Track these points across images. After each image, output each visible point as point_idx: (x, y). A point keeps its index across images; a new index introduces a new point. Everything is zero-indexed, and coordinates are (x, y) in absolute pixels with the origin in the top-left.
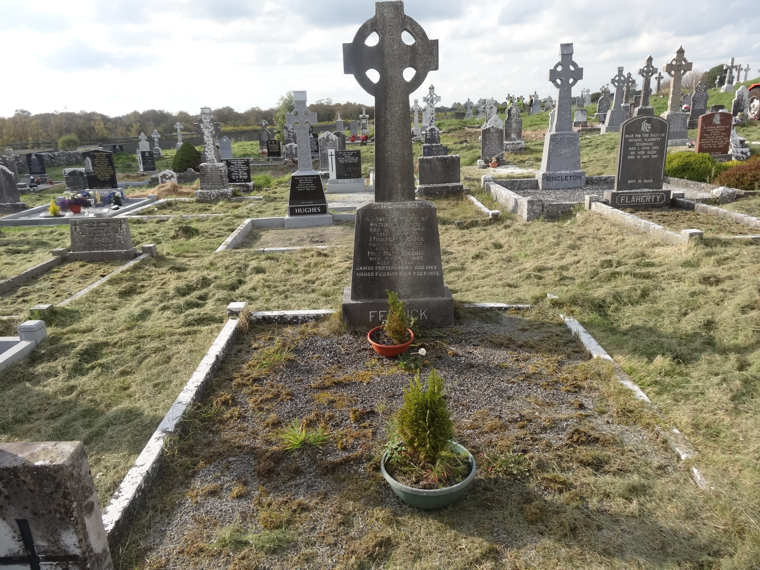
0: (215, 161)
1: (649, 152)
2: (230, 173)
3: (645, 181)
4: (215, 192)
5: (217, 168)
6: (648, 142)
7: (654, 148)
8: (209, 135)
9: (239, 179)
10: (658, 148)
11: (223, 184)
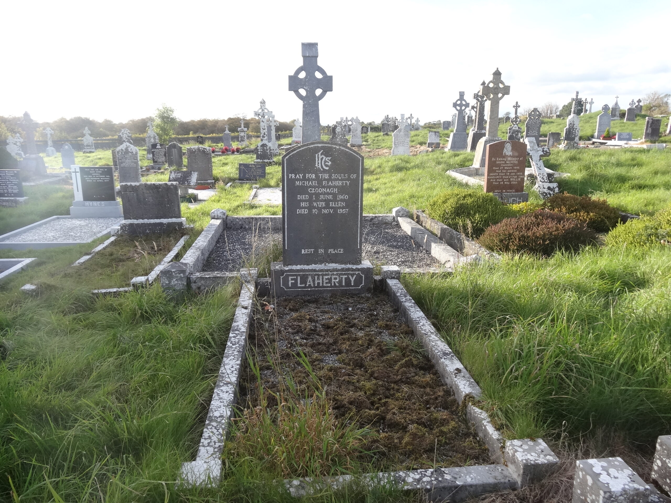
1: (332, 204)
3: (331, 251)
6: (330, 187)
7: (341, 197)
9: (8, 193)
10: (346, 197)
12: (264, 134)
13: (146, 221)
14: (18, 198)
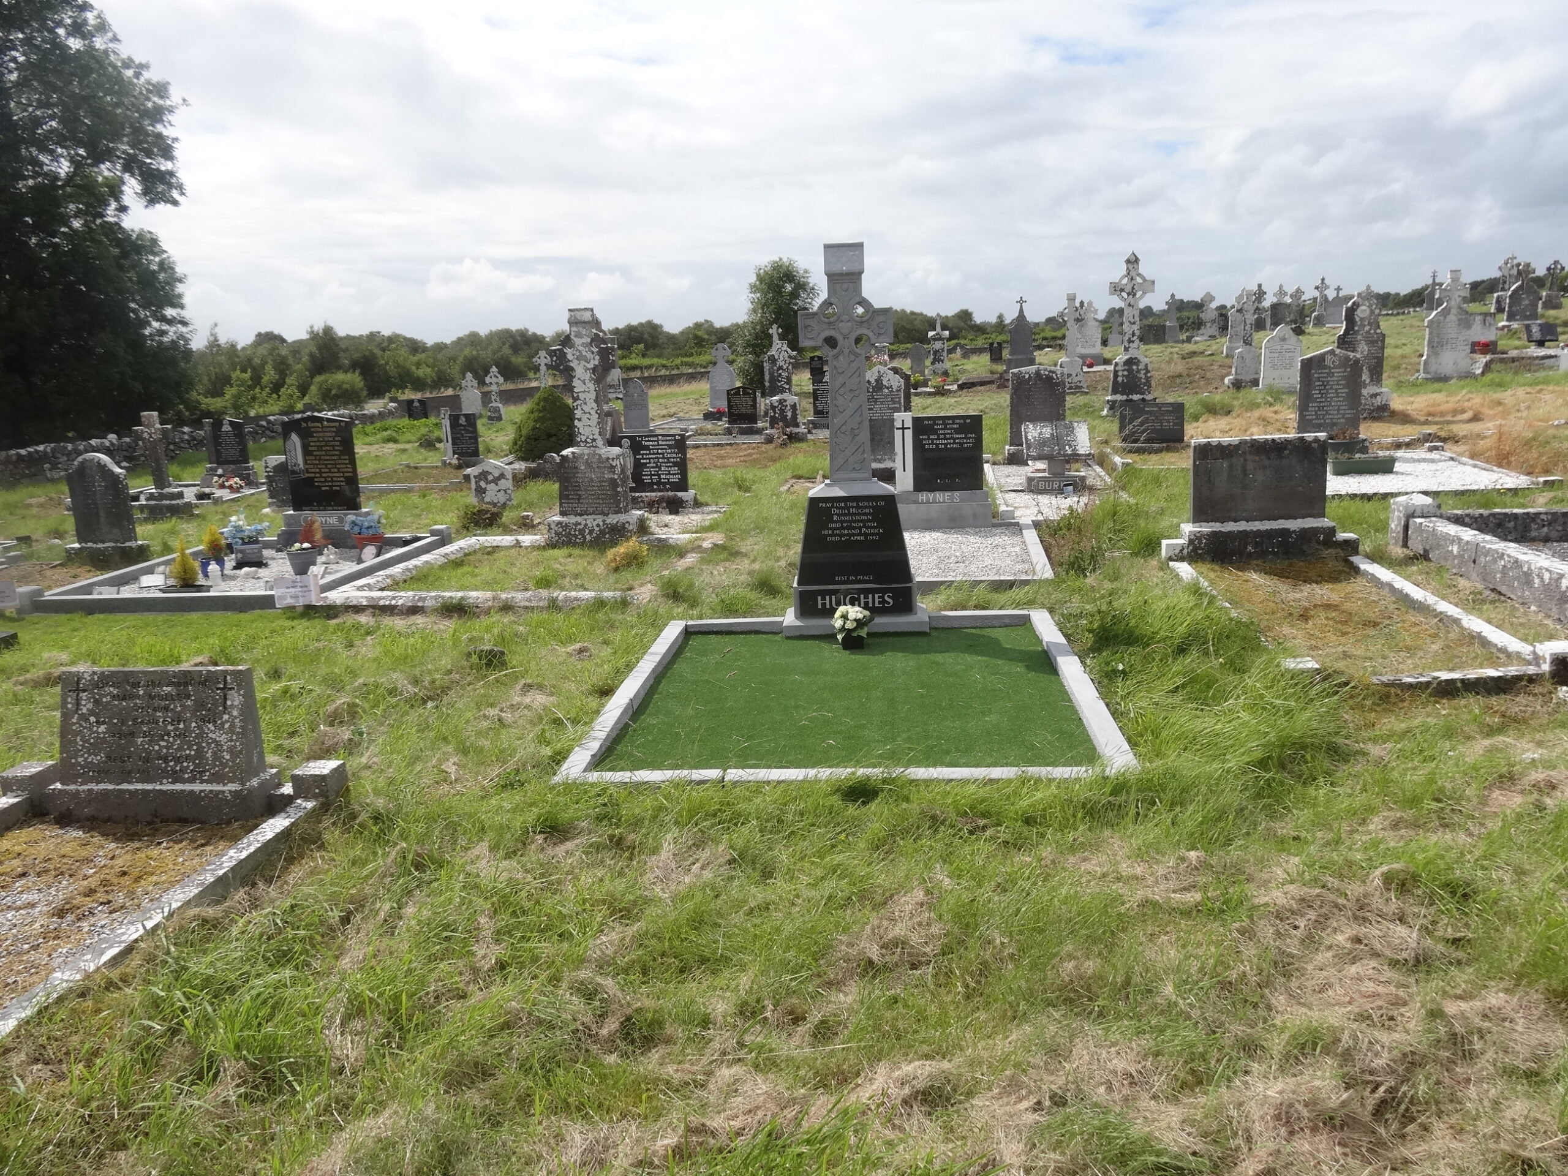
0: (600, 442)
2: (638, 466)
4: (594, 522)
5: (606, 464)
8: (587, 376)
9: (659, 483)
11: (618, 502)
12: (1133, 334)
13: (1242, 526)
14: (680, 494)
